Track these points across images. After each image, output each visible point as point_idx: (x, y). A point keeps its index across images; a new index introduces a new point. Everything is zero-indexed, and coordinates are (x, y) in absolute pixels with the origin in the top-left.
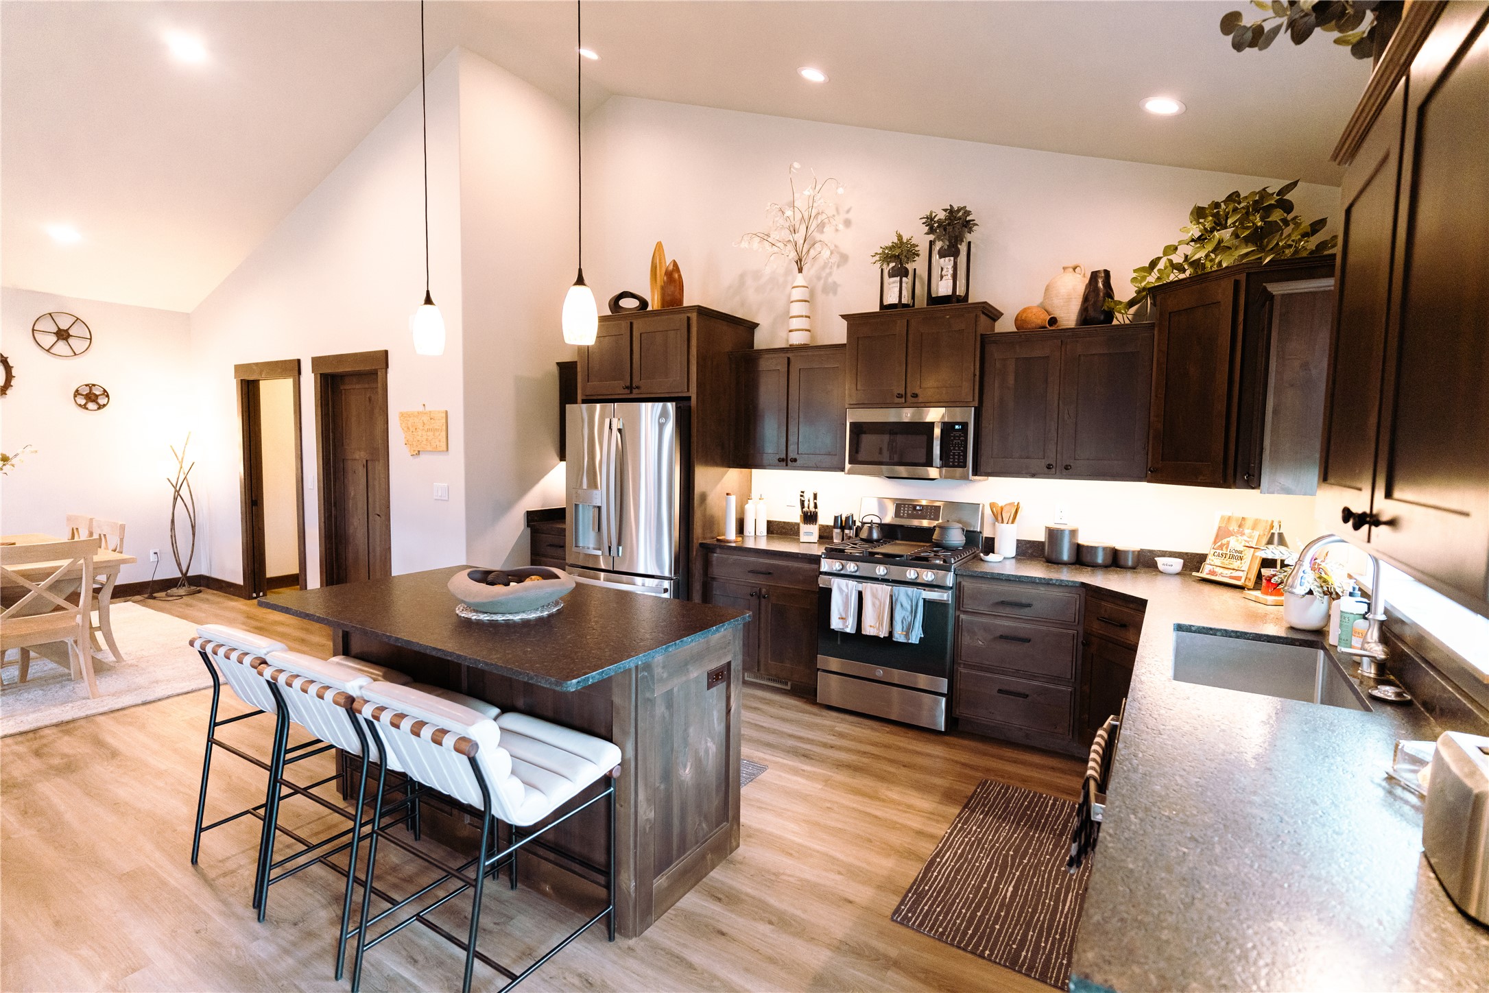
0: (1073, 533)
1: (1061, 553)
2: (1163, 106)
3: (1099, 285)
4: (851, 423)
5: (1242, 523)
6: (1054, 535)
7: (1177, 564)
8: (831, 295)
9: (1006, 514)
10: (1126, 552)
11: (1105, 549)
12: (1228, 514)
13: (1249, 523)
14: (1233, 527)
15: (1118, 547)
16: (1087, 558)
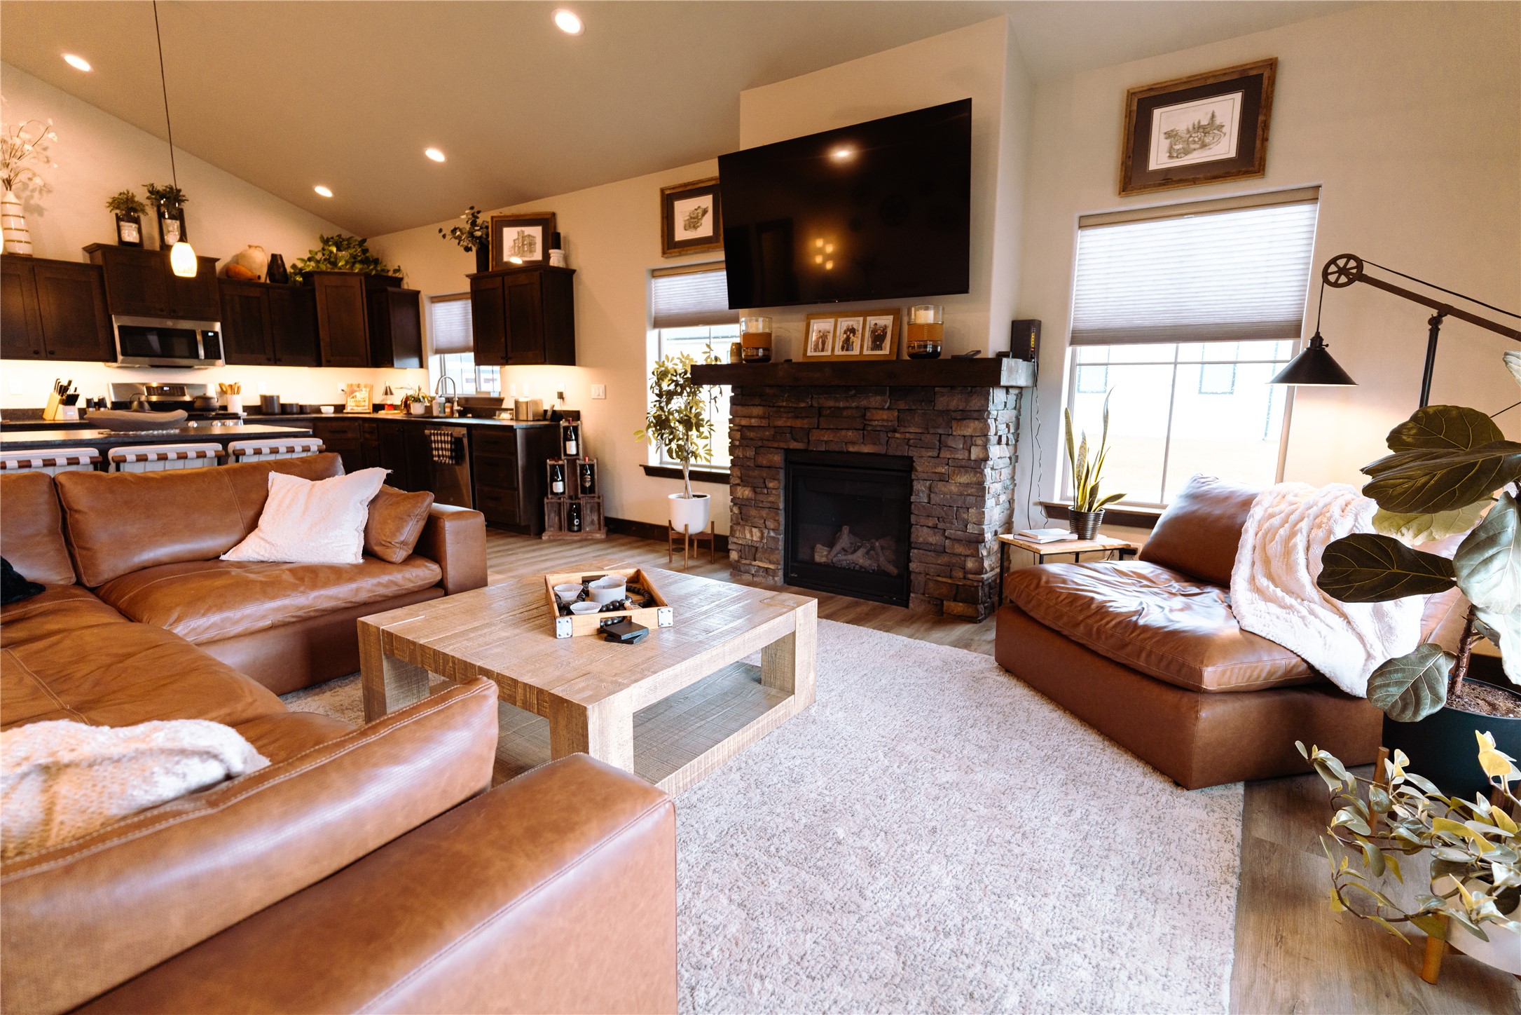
0: (278, 397)
1: (274, 409)
2: (324, 191)
3: (276, 261)
4: (120, 327)
5: (359, 386)
6: (268, 400)
7: (332, 409)
8: (36, 215)
9: (234, 389)
10: (306, 406)
11: (297, 405)
12: (350, 383)
13: (362, 386)
14: (356, 388)
15: (301, 403)
16: (289, 410)
